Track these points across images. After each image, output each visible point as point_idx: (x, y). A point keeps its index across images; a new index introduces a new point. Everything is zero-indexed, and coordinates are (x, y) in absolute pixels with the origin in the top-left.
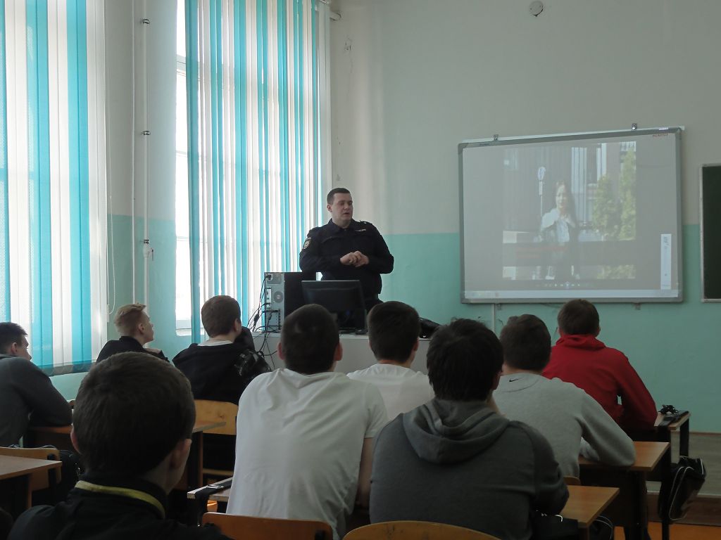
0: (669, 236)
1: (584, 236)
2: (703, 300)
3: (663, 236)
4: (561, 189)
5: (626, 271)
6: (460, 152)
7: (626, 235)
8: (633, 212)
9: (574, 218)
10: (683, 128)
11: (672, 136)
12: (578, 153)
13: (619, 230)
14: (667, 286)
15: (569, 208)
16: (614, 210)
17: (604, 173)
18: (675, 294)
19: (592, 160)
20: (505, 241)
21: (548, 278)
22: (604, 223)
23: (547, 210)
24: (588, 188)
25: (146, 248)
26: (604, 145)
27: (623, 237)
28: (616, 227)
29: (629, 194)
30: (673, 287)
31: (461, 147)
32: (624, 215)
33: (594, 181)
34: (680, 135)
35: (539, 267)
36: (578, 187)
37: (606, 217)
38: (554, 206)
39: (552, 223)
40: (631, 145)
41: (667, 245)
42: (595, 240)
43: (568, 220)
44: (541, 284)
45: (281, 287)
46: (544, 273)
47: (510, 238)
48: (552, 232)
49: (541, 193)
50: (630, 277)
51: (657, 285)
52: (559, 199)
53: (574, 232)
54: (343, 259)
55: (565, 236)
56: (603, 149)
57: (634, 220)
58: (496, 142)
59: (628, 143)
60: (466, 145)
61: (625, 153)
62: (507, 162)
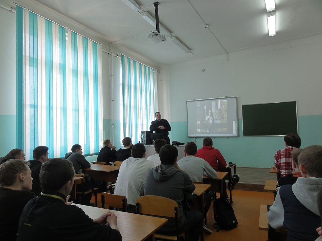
0: (235, 121)
1: (215, 122)
2: (243, 136)
3: (233, 121)
4: (210, 111)
5: (225, 130)
6: (187, 103)
7: (225, 121)
8: (226, 116)
9: (213, 118)
10: (237, 97)
11: (235, 98)
12: (213, 103)
13: (223, 120)
14: (235, 133)
15: (212, 115)
16: (222, 116)
17: (220, 107)
18: (237, 135)
19: (217, 104)
20: (197, 123)
21: (207, 131)
22: (220, 119)
23: (207, 116)
24: (216, 111)
25: (113, 126)
26: (219, 101)
27: (224, 122)
28: (223, 119)
29: (225, 112)
30: (236, 133)
31: (187, 102)
32: (224, 117)
33: (217, 109)
34: (237, 98)
35: (205, 129)
36: (213, 110)
37: (220, 117)
38: (208, 115)
39: (208, 119)
40: (225, 101)
41: (234, 123)
42: (218, 122)
43: (211, 118)
44: (205, 133)
45: (145, 135)
46: (206, 130)
47: (198, 122)
48: (208, 121)
49: (205, 112)
50: (226, 131)
51: (232, 132)
52: (209, 113)
53: (213, 121)
54: (159, 127)
55: (211, 122)
56: (219, 102)
57: (226, 118)
58: (195, 101)
59: (225, 100)
60: (188, 101)
61: (224, 103)
62: (197, 105)
